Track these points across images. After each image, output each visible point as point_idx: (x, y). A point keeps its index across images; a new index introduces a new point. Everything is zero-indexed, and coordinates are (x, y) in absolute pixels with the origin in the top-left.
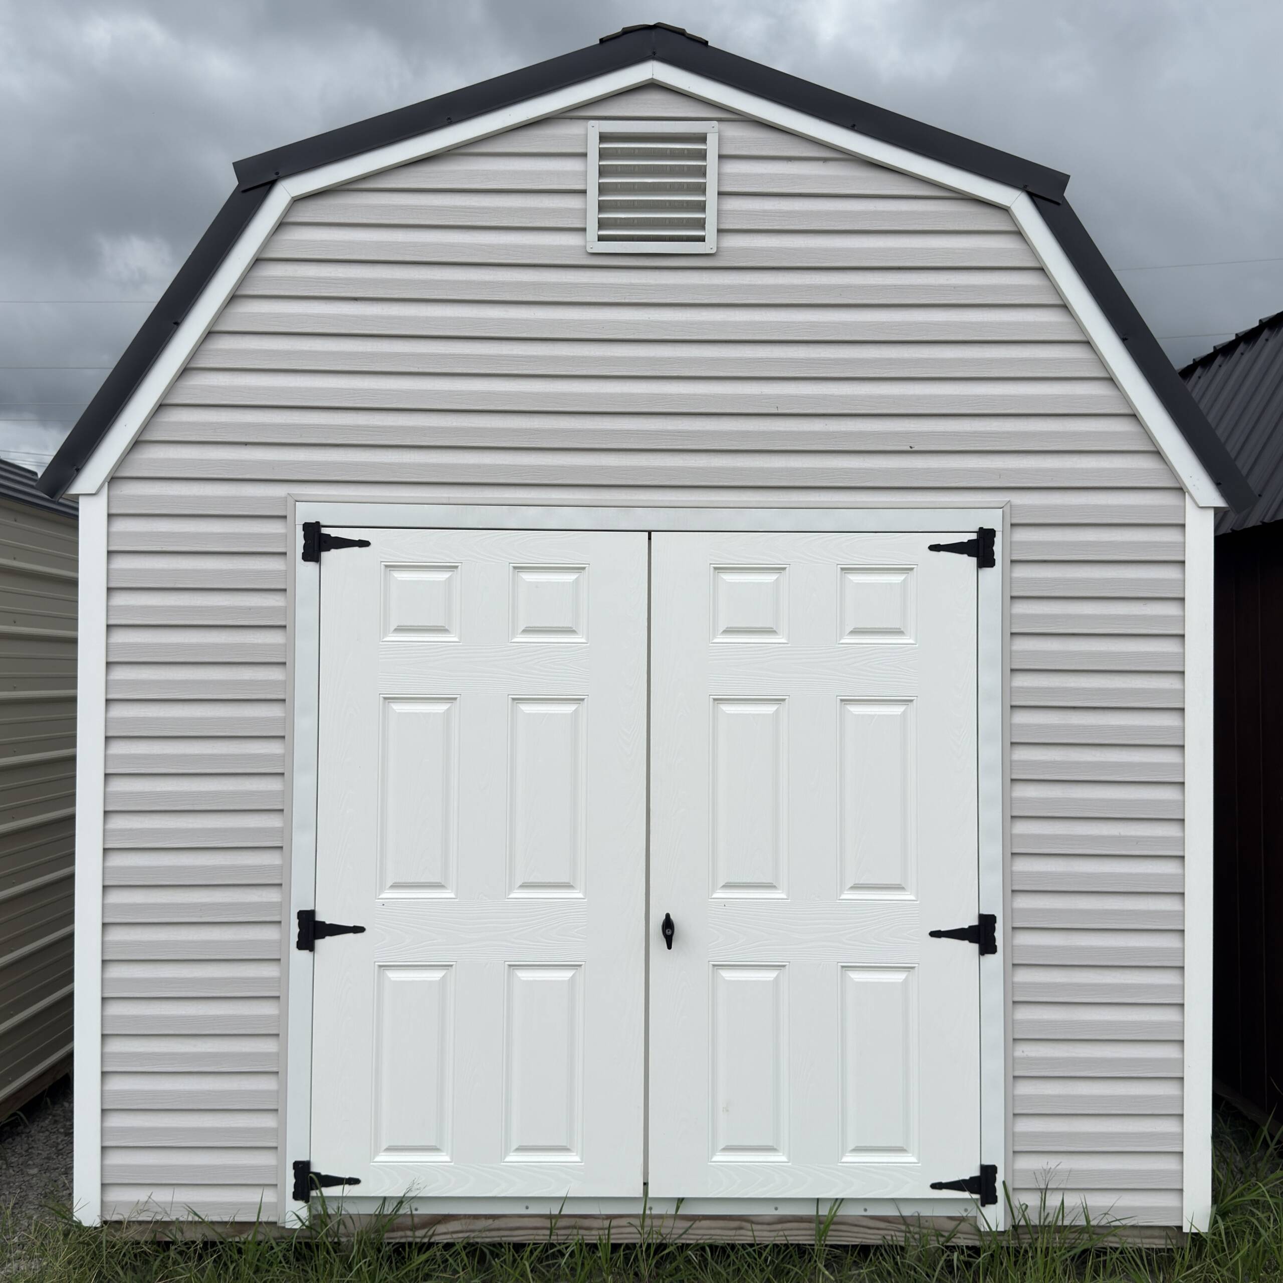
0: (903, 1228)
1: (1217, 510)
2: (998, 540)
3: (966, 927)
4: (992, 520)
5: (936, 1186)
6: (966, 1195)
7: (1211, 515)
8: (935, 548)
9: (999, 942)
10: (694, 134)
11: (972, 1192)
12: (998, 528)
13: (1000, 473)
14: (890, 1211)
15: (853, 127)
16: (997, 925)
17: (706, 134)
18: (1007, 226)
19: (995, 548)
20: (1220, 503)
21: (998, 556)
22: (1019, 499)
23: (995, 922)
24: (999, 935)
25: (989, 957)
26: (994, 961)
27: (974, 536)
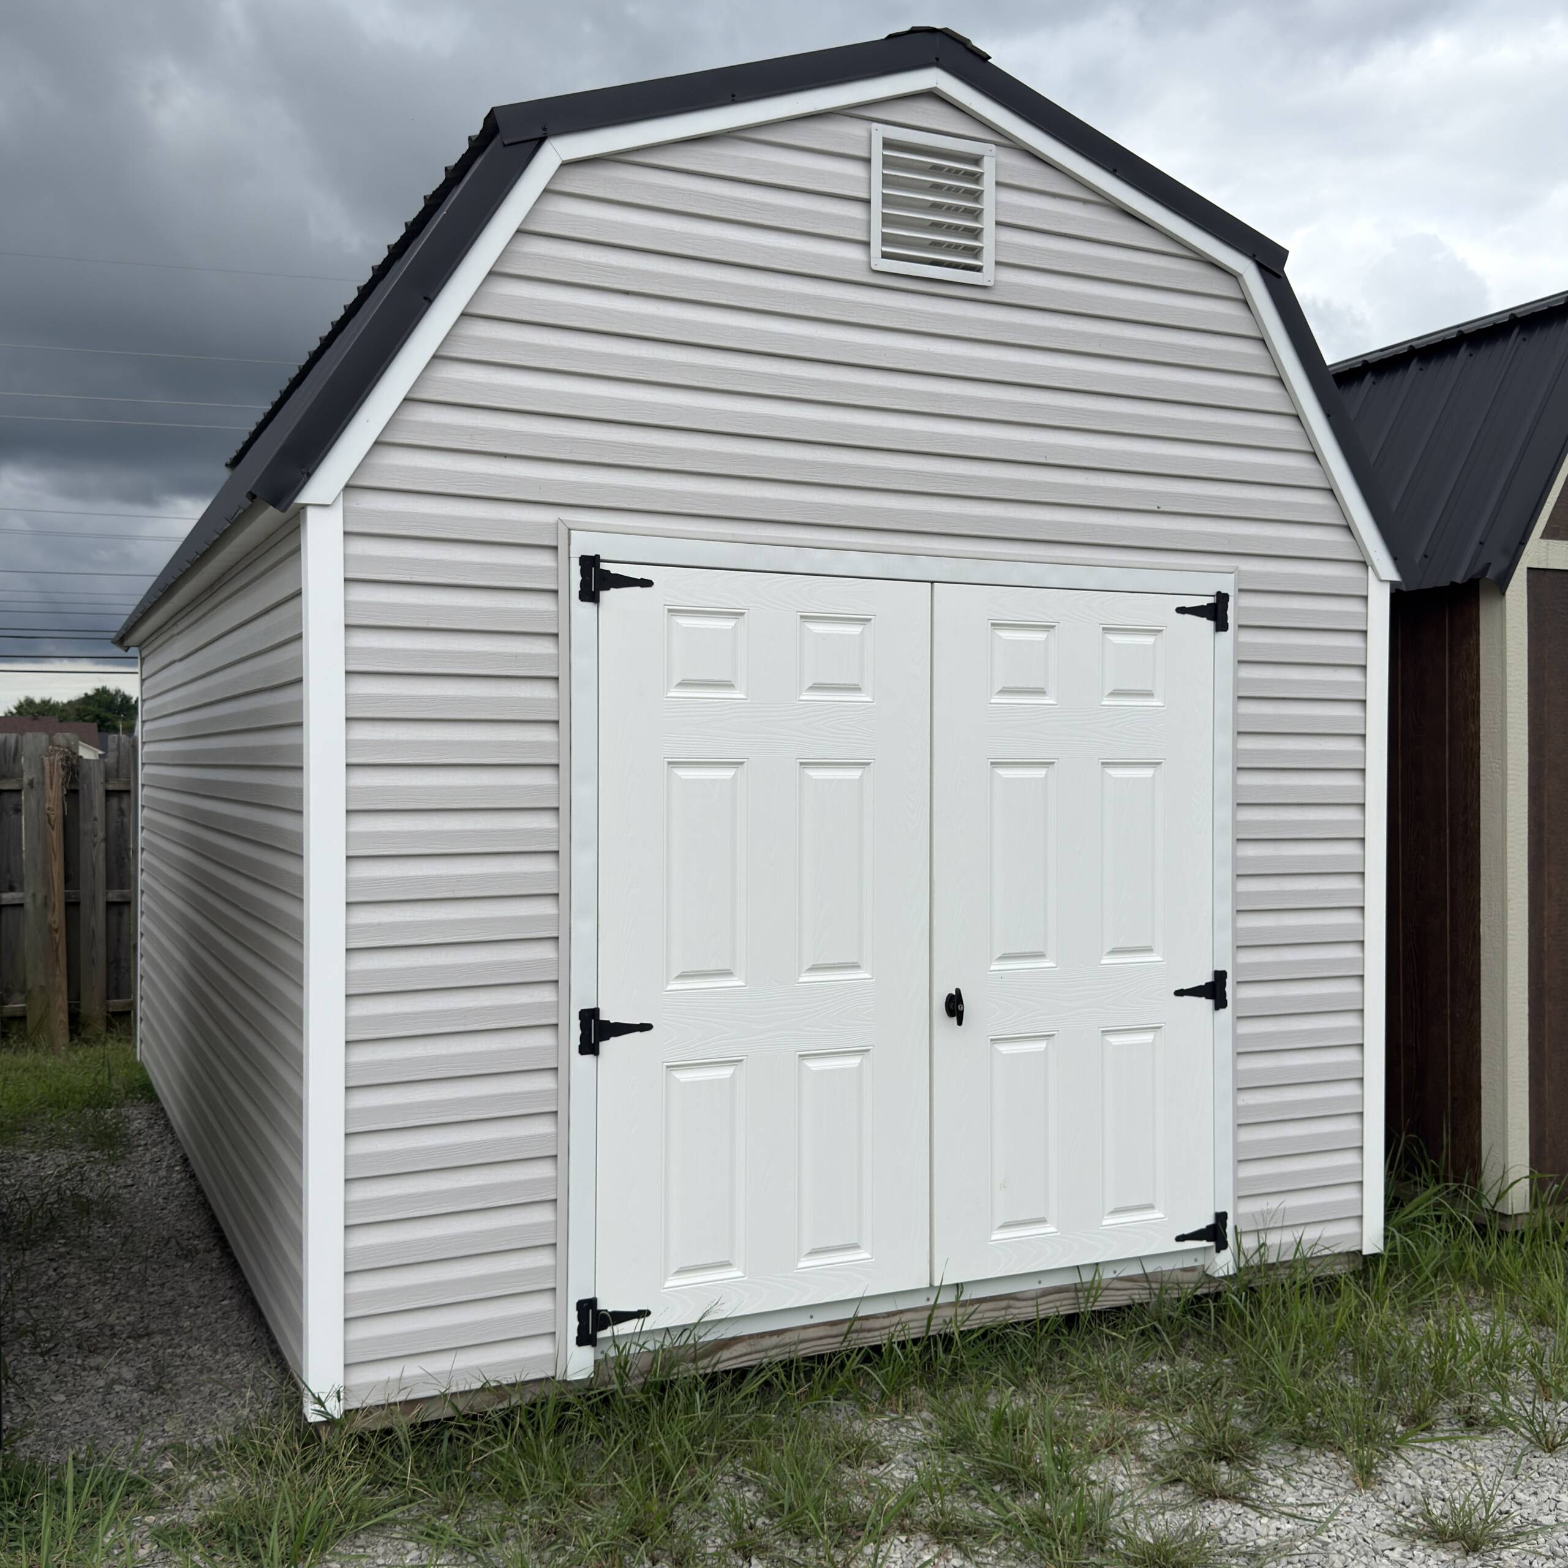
0: (1146, 1285)
2: (1231, 604)
3: (1203, 984)
4: (1227, 585)
5: (1181, 1238)
6: (1204, 1244)
7: (1388, 588)
8: (1181, 610)
9: (1229, 997)
10: (971, 154)
11: (1208, 1241)
12: (1231, 593)
13: (1229, 538)
14: (1135, 1270)
15: (1114, 172)
16: (1227, 980)
17: (983, 156)
18: (1234, 293)
19: (1228, 613)
20: (1395, 577)
21: (1230, 621)
22: (1245, 565)
23: (1226, 977)
24: (1229, 989)
25: (1221, 1011)
26: (1226, 1013)
27: (1212, 600)
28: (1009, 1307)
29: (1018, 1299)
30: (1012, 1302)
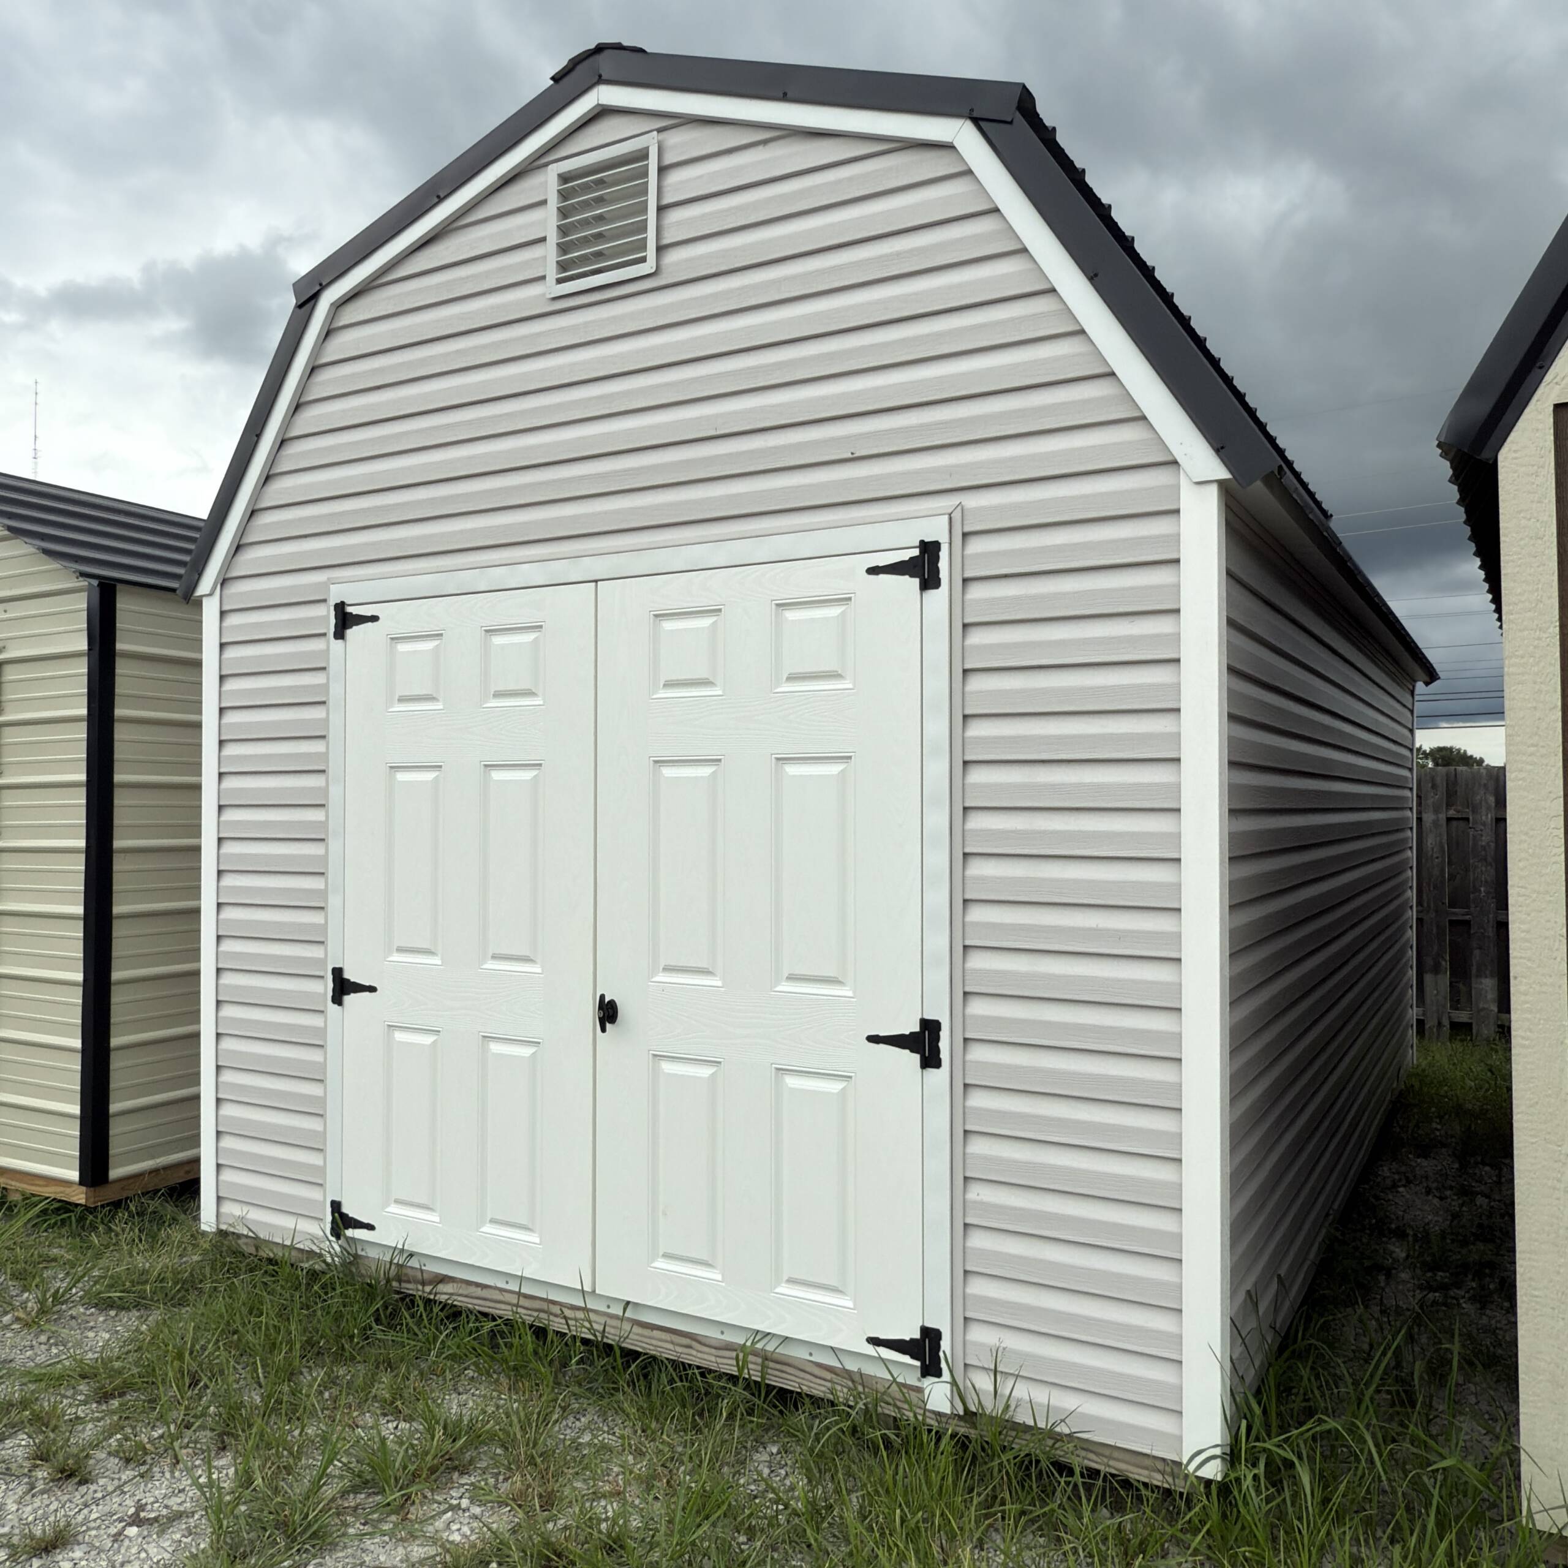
0: (850, 1384)
1: (1221, 483)
2: (944, 554)
3: (907, 1033)
4: (936, 530)
5: (873, 1341)
6: (906, 1359)
7: (1213, 492)
8: (873, 571)
9: (944, 1055)
11: (913, 1357)
12: (944, 539)
13: (950, 470)
15: (785, 98)
16: (942, 1034)
17: (647, 148)
18: (952, 168)
19: (940, 565)
20: (1224, 474)
21: (944, 574)
22: (972, 501)
23: (940, 1029)
24: (944, 1044)
25: (931, 1072)
26: (938, 1077)
27: (916, 552)
28: (689, 1347)
29: (700, 1343)
30: (694, 1344)
